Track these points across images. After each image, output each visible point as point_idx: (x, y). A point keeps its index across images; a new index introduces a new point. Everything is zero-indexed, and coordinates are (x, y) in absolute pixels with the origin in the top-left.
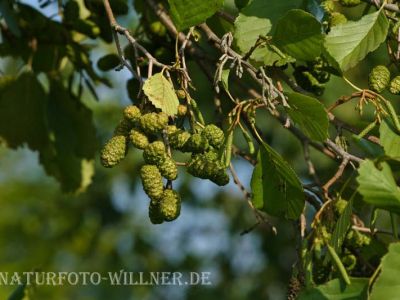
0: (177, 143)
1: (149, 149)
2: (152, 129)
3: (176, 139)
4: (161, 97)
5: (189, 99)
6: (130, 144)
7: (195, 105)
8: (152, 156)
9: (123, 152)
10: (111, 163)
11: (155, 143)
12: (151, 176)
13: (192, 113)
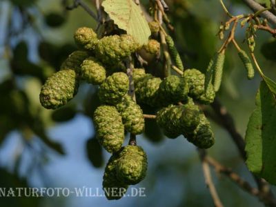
0: (146, 91)
1: (108, 82)
2: (113, 55)
3: (145, 85)
4: (126, 18)
5: (164, 35)
6: (81, 78)
7: (172, 43)
8: (111, 91)
9: (71, 88)
10: (53, 101)
11: (116, 75)
12: (108, 118)
13: (167, 54)
